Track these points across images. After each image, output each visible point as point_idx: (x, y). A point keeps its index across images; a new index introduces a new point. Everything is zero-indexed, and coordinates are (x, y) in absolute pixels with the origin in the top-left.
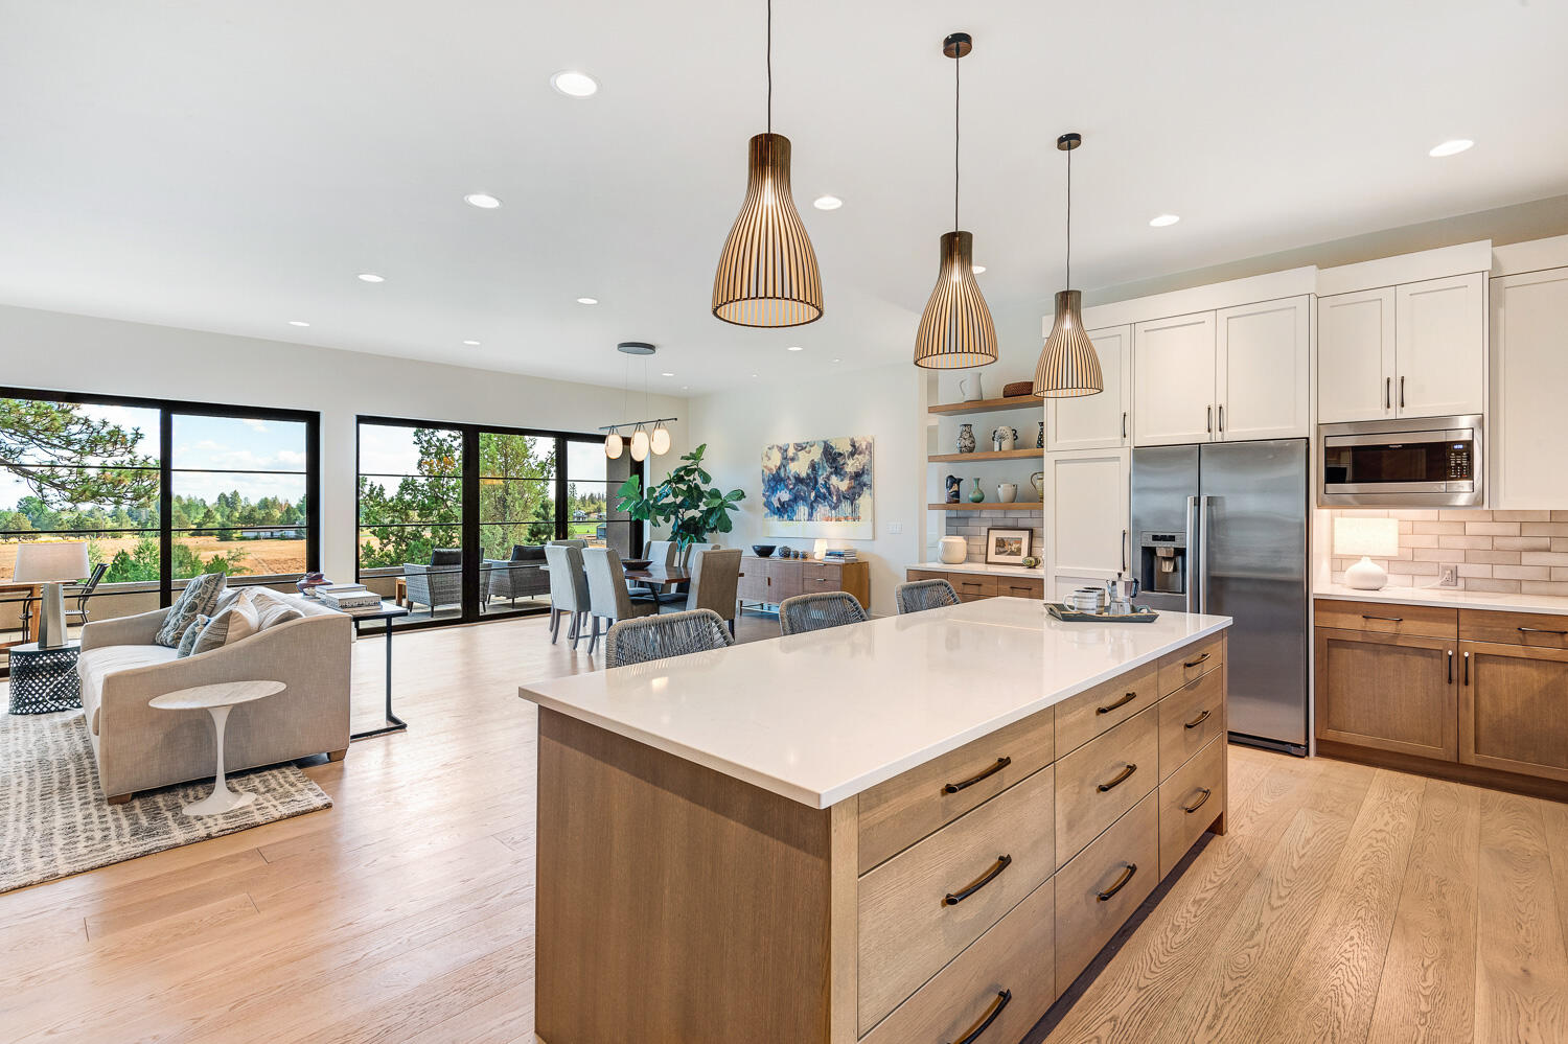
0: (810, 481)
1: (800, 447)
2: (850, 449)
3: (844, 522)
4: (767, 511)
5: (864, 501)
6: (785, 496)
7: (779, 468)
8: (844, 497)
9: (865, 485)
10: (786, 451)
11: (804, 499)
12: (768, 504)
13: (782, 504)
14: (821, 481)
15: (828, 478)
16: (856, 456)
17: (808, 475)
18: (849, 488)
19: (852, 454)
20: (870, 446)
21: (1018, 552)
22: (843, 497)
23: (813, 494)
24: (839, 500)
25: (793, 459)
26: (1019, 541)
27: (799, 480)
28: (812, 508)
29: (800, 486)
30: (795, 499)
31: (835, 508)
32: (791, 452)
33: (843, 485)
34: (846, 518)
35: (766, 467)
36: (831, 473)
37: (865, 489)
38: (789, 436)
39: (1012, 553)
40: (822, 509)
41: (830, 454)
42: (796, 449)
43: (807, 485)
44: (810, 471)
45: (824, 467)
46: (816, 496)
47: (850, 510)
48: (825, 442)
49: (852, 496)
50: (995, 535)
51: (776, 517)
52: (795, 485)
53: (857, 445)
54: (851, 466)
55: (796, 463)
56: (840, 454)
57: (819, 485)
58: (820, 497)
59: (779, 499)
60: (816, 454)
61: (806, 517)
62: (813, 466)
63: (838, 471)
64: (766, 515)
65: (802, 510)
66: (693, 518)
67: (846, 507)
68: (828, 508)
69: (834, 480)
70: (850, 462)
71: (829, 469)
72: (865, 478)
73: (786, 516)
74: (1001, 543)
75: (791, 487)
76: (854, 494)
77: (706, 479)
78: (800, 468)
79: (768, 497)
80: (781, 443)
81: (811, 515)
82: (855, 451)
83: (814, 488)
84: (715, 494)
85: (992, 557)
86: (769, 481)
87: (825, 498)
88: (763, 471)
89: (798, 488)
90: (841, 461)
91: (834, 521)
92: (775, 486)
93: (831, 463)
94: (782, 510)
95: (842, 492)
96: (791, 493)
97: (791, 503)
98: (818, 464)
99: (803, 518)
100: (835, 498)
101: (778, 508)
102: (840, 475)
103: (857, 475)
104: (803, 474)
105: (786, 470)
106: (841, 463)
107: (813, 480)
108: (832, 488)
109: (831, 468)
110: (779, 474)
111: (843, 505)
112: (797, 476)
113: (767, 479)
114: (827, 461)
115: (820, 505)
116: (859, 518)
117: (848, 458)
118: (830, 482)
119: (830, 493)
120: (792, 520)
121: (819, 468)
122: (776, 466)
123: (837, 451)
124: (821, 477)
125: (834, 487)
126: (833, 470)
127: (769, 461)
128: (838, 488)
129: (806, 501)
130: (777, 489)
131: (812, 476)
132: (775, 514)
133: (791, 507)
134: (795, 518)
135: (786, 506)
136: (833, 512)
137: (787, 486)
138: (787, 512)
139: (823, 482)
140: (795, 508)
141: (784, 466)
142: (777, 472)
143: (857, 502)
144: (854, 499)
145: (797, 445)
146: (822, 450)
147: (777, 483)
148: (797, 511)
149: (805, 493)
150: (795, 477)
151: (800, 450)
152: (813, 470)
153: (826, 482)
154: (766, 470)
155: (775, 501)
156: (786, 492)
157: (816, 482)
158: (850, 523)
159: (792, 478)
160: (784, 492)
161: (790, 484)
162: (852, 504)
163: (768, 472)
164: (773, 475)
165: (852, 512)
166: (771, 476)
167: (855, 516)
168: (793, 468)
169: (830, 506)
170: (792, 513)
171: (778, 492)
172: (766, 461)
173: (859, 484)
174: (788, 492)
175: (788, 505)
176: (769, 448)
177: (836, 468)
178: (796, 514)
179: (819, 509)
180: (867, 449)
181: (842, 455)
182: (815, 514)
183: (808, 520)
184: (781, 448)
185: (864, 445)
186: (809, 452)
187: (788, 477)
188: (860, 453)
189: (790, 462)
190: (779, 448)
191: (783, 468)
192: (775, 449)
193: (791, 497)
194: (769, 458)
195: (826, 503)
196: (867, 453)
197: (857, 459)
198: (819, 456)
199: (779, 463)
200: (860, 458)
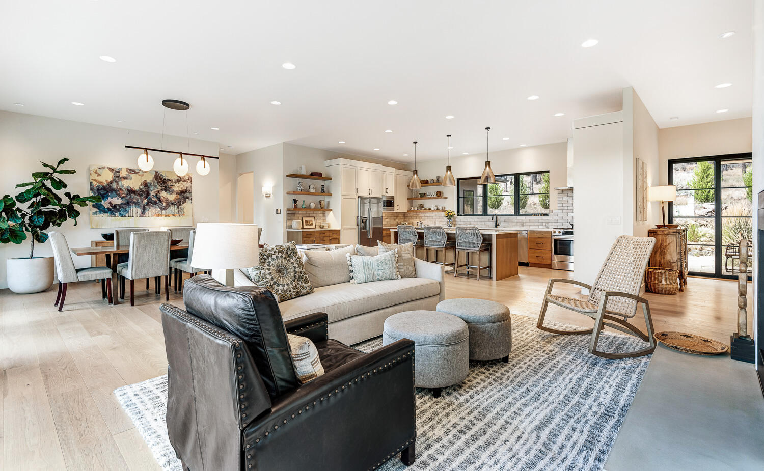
1: (132, 171)
2: (176, 178)
3: (171, 217)
4: (95, 210)
5: (187, 206)
6: (117, 201)
7: (111, 182)
8: (172, 204)
9: (188, 198)
10: (118, 172)
11: (137, 204)
12: (98, 206)
13: (115, 207)
14: (152, 193)
15: (159, 192)
16: (181, 182)
17: (140, 189)
18: (176, 199)
19: (178, 181)
20: (190, 179)
21: (312, 224)
22: (169, 204)
23: (145, 201)
24: (168, 205)
25: (125, 178)
26: (312, 221)
27: (131, 191)
28: (144, 208)
29: (133, 196)
30: (128, 203)
31: (164, 209)
32: (124, 173)
33: (172, 197)
34: (174, 215)
35: (95, 180)
36: (162, 190)
37: (187, 200)
38: (122, 164)
39: (310, 225)
40: (153, 210)
41: (161, 179)
42: (129, 172)
43: (140, 195)
44: (142, 187)
45: (155, 186)
46: (148, 202)
47: (177, 210)
48: (156, 171)
49: (178, 203)
50: (304, 219)
51: (106, 215)
52: (127, 195)
53: (181, 176)
54: (177, 187)
55: (128, 181)
57: (151, 196)
59: (110, 203)
60: (150, 179)
61: (138, 214)
62: (146, 184)
63: (166, 189)
64: (95, 213)
65: (135, 210)
67: (174, 209)
68: (159, 209)
69: (164, 194)
70: (177, 185)
71: (159, 188)
72: (188, 195)
74: (307, 222)
75: (123, 195)
76: (180, 202)
78: (135, 183)
80: (114, 166)
81: (143, 214)
82: (180, 179)
83: (146, 197)
85: (305, 226)
86: (98, 190)
87: (156, 203)
88: (91, 183)
89: (131, 197)
90: (169, 184)
91: (163, 217)
92: (105, 194)
93: (162, 184)
94: (113, 210)
95: (171, 201)
96: (123, 199)
97: (124, 206)
98: (151, 183)
99: (135, 215)
100: (164, 204)
101: (108, 209)
102: (169, 191)
103: (182, 192)
104: (136, 188)
105: (118, 184)
106: (170, 185)
107: (146, 193)
108: (162, 198)
109: (162, 187)
110: (110, 187)
111: (171, 208)
112: (130, 189)
113: (95, 188)
114: (158, 183)
115: (151, 208)
116: (183, 215)
117: (176, 182)
118: (161, 195)
119: (160, 201)
120: (125, 216)
121: (151, 186)
122: (106, 181)
123: (166, 178)
124: (153, 191)
125: (164, 197)
126: (163, 188)
127: (99, 177)
128: (167, 198)
129: (138, 205)
130: (108, 196)
131: (144, 190)
132: (105, 212)
133: (123, 208)
134: (127, 215)
135: (118, 207)
136: (163, 212)
137: (119, 195)
138: (119, 211)
139: (155, 195)
140: (127, 209)
141: (116, 182)
142: (108, 185)
143: (182, 206)
144: (180, 205)
145: (130, 170)
146: (154, 176)
147: (108, 192)
148: (130, 211)
149: (138, 200)
150: (128, 190)
151: (133, 173)
152: (145, 186)
153: (157, 195)
154: (94, 183)
155: (105, 204)
156: (118, 199)
157: (148, 194)
158: (177, 218)
159: (124, 190)
160: (116, 198)
161: (123, 194)
162: (178, 207)
163: (98, 184)
164: (103, 186)
165: (178, 212)
166: (101, 187)
167: (180, 214)
168: (125, 184)
169: (160, 208)
170: (123, 212)
171: (109, 198)
172: (95, 177)
173: (183, 197)
174: (120, 198)
175: (119, 206)
176: (100, 168)
177: (166, 187)
178: (128, 212)
179: (150, 210)
180: (189, 179)
181: (170, 180)
182: (147, 213)
183: (140, 216)
184: (113, 170)
185: (187, 178)
186: (142, 176)
187: (121, 189)
188: (184, 181)
189: (122, 179)
190: (111, 170)
191: (115, 183)
192: (107, 170)
193: (124, 202)
194: (99, 175)
195: (157, 207)
196: (189, 182)
197: (183, 184)
198: (152, 179)
199: (110, 179)
200: (184, 183)
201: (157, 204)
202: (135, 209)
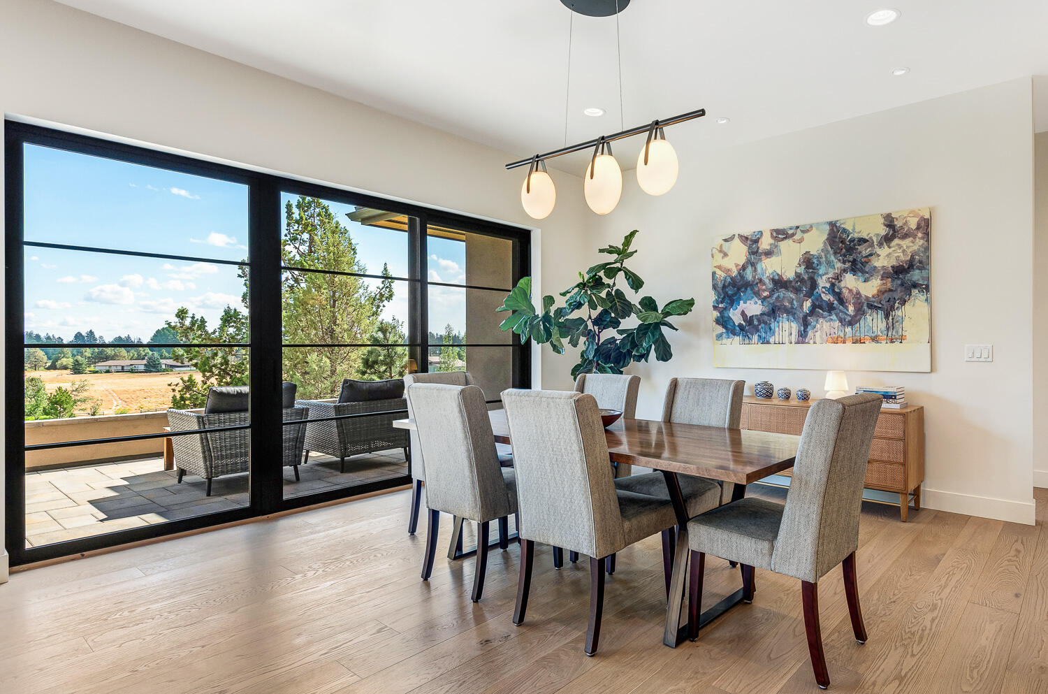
0: (806, 283)
1: (781, 235)
2: (883, 231)
3: (869, 346)
4: (720, 330)
5: (913, 311)
6: (754, 307)
7: (744, 268)
8: (871, 306)
9: (915, 285)
10: (756, 241)
11: (790, 312)
12: (723, 321)
13: (749, 321)
14: (823, 283)
15: (838, 278)
16: (896, 241)
17: (798, 275)
18: (881, 292)
19: (887, 239)
20: (925, 226)
22: (865, 306)
23: (807, 305)
24: (860, 312)
25: (769, 254)
27: (779, 283)
28: (806, 324)
29: (782, 293)
30: (773, 312)
31: (851, 324)
32: (765, 243)
33: (870, 289)
34: (875, 339)
35: (719, 267)
36: (845, 271)
37: (914, 291)
38: (762, 222)
40: (825, 326)
41: (843, 242)
42: (775, 238)
43: (797, 291)
44: (801, 270)
45: (829, 263)
46: (814, 307)
47: (882, 325)
48: (833, 224)
49: (887, 305)
51: (737, 339)
52: (772, 291)
53: (898, 224)
54: (885, 258)
55: (774, 259)
56: (862, 241)
57: (820, 289)
58: (821, 308)
59: (743, 313)
60: (815, 243)
61: (794, 338)
62: (808, 262)
63: (858, 267)
64: (719, 337)
65: (786, 328)
66: (613, 340)
67: (874, 322)
68: (837, 324)
69: (850, 282)
70: (884, 251)
71: (839, 265)
72: (916, 275)
73: (755, 338)
75: (766, 294)
76: (892, 302)
77: (636, 283)
78: (786, 263)
79: (722, 311)
80: (748, 231)
81: (802, 337)
82: (893, 230)
83: (810, 294)
84: (649, 304)
86: (724, 287)
87: (830, 308)
88: (714, 273)
89: (778, 296)
90: (864, 250)
91: (849, 344)
92: (735, 294)
93: (845, 256)
94: (749, 329)
95: (867, 298)
96: (765, 304)
97: (766, 318)
98: (819, 258)
99: (786, 340)
100: (851, 309)
101: (740, 326)
102: (863, 272)
103: (899, 271)
104: (789, 275)
105: (755, 270)
106: (864, 254)
107: (809, 283)
108: (846, 293)
109: (844, 262)
110: (742, 277)
111: (869, 318)
112: (777, 277)
113: (720, 285)
114: (835, 253)
115: (821, 320)
116: (902, 339)
117: (880, 245)
118: (842, 284)
119: (842, 301)
120: (768, 343)
121: (820, 263)
122: (737, 265)
123: (856, 235)
124: (824, 278)
125: (850, 291)
126: (848, 265)
127: (726, 259)
128: (858, 293)
129: (794, 314)
130: (740, 299)
131: (806, 277)
132: (735, 334)
133: (765, 323)
134: (772, 340)
135: (756, 322)
136: (848, 330)
137: (757, 294)
138: (758, 331)
139: (828, 285)
140: (772, 326)
141: (753, 265)
142: (739, 273)
143: (899, 313)
144: (892, 308)
145: (778, 231)
146: (825, 236)
147: (739, 289)
148: (777, 329)
149: (792, 303)
150: (773, 280)
151: (783, 239)
152: (807, 268)
153: (833, 285)
154: (719, 272)
155: (735, 316)
156: (756, 303)
157: (814, 285)
158: (884, 346)
159: (767, 281)
160: (752, 302)
161: (764, 290)
162: (887, 316)
163: (723, 275)
164: (732, 278)
165: (888, 329)
166: (729, 280)
167: (894, 335)
168: (769, 267)
169: (841, 321)
170: (766, 333)
171: (742, 302)
172: (719, 258)
173: (902, 285)
174: (760, 302)
175: (759, 321)
176: (726, 240)
177: (854, 262)
178: (774, 334)
179: (818, 326)
180: (918, 228)
181: (865, 241)
182: (810, 333)
183: (797, 343)
184: (747, 238)
185: (913, 223)
186: (800, 241)
187: (761, 280)
188: (905, 236)
189: (763, 257)
190: (744, 239)
191: (750, 267)
192: (737, 241)
193: (766, 310)
194: (726, 255)
195: (834, 317)
196: (920, 235)
197: (900, 246)
198: (821, 246)
199: (742, 261)
200: (906, 243)
201: (834, 309)
202: (786, 325)
